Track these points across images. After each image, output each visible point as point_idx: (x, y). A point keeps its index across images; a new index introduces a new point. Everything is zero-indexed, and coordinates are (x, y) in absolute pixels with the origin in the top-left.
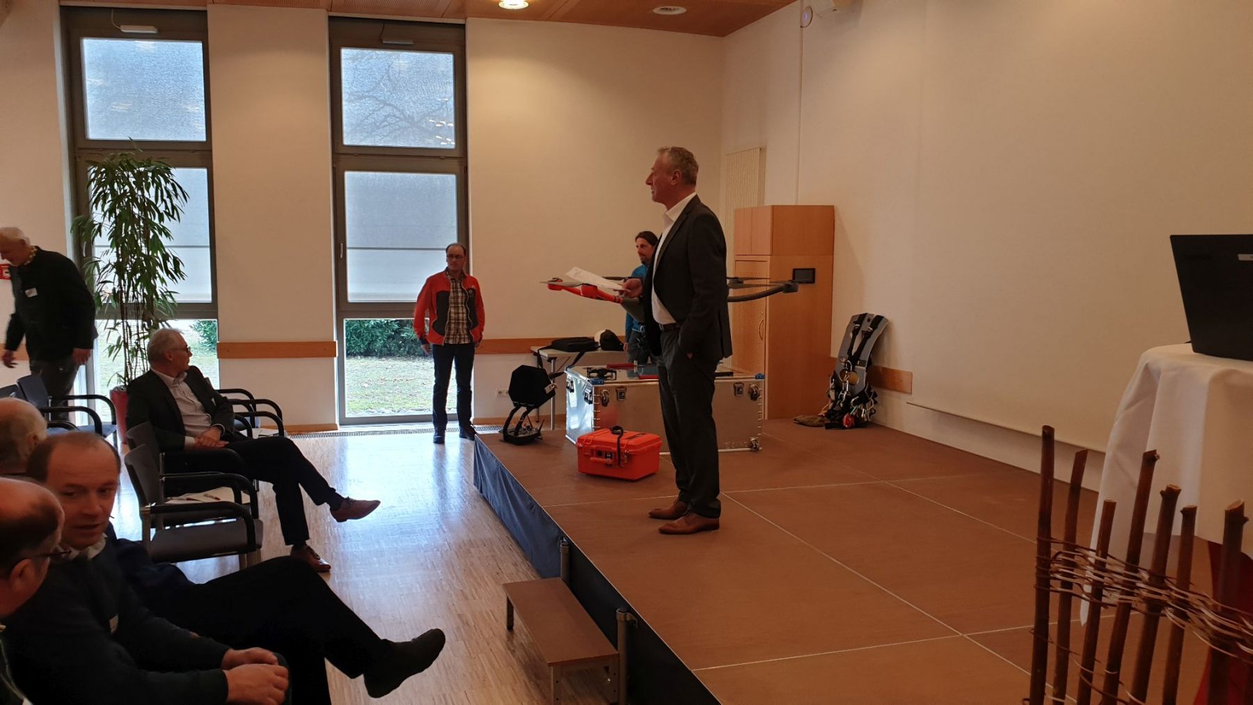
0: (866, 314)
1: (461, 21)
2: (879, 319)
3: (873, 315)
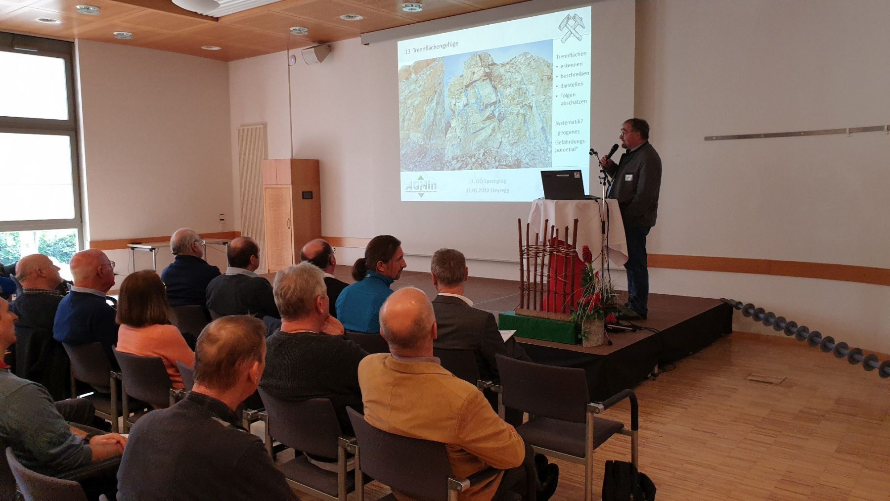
1: (70, 40)
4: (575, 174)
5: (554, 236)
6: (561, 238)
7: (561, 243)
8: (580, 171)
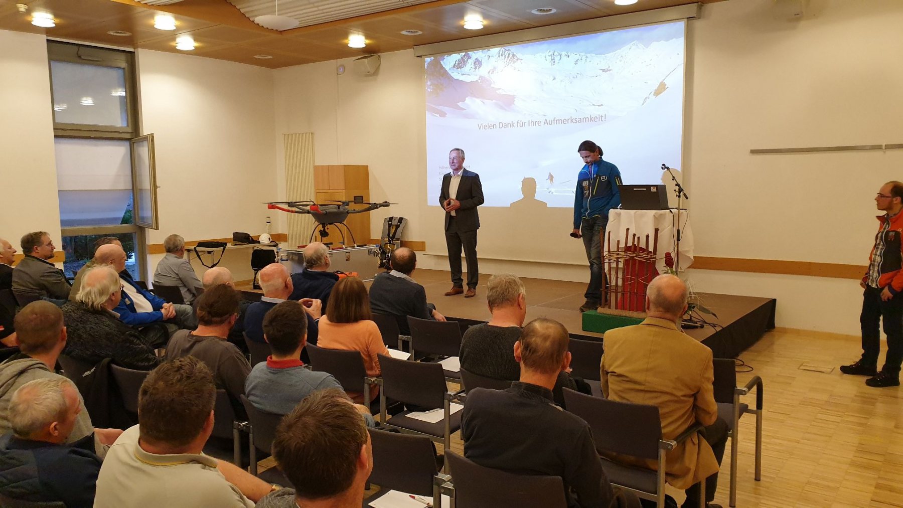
0: (393, 217)
1: (131, 50)
2: (401, 220)
3: (397, 217)
4: (652, 188)
5: (636, 243)
6: (643, 245)
7: (641, 249)
8: (656, 186)
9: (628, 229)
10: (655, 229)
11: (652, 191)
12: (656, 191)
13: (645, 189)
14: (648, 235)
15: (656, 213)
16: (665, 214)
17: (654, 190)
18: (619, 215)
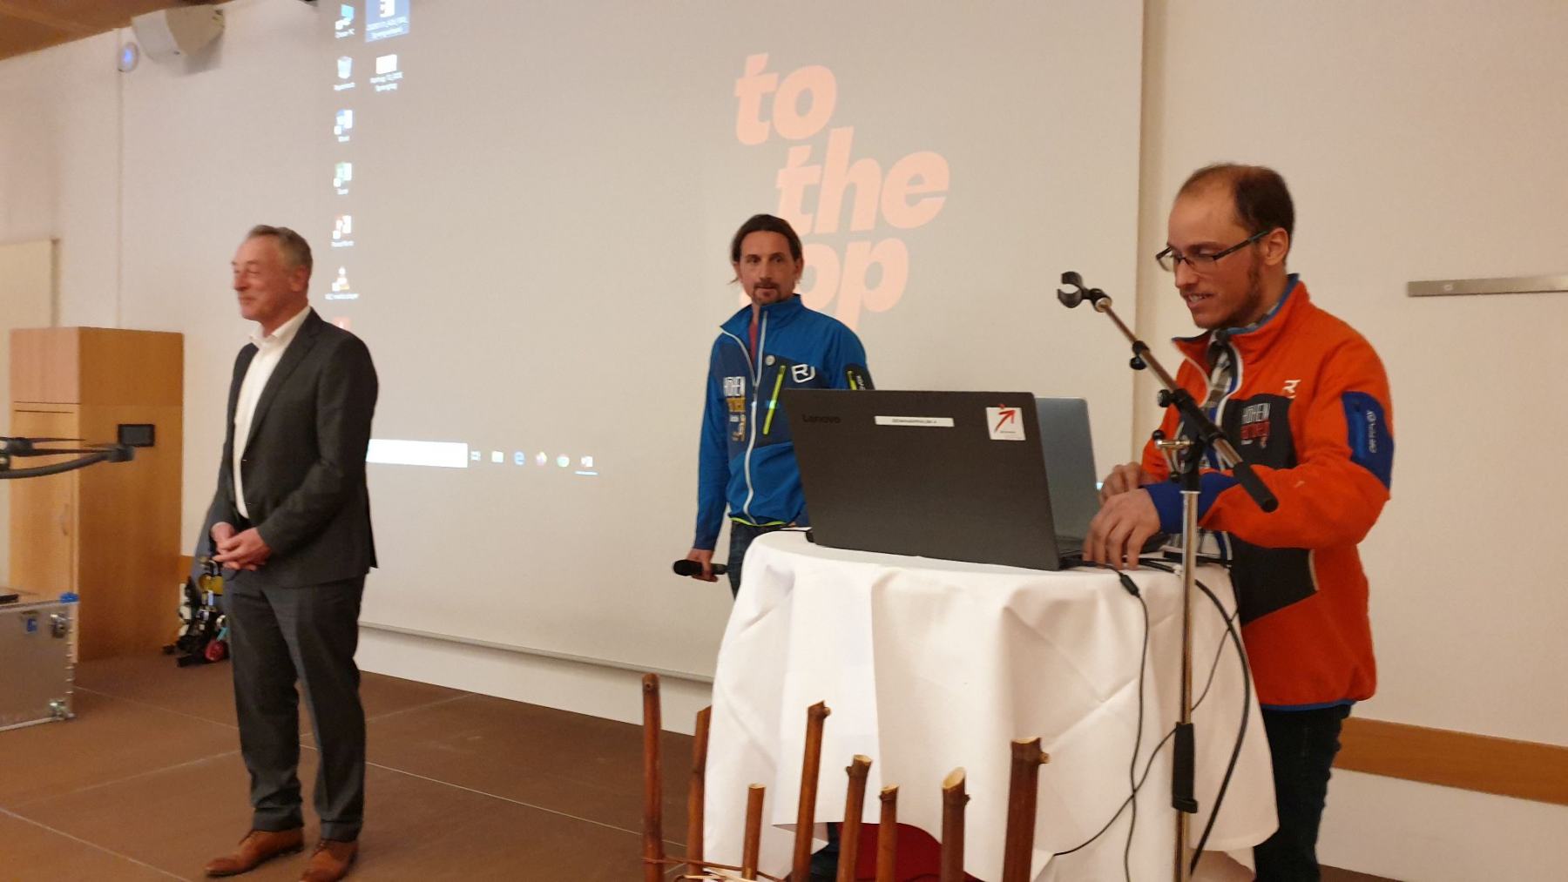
4: (993, 414)
8: (1024, 401)
9: (818, 715)
10: (1017, 748)
11: (994, 436)
12: (1019, 435)
13: (948, 422)
14: (961, 786)
15: (1020, 596)
16: (1090, 604)
17: (1005, 427)
18: (787, 583)
